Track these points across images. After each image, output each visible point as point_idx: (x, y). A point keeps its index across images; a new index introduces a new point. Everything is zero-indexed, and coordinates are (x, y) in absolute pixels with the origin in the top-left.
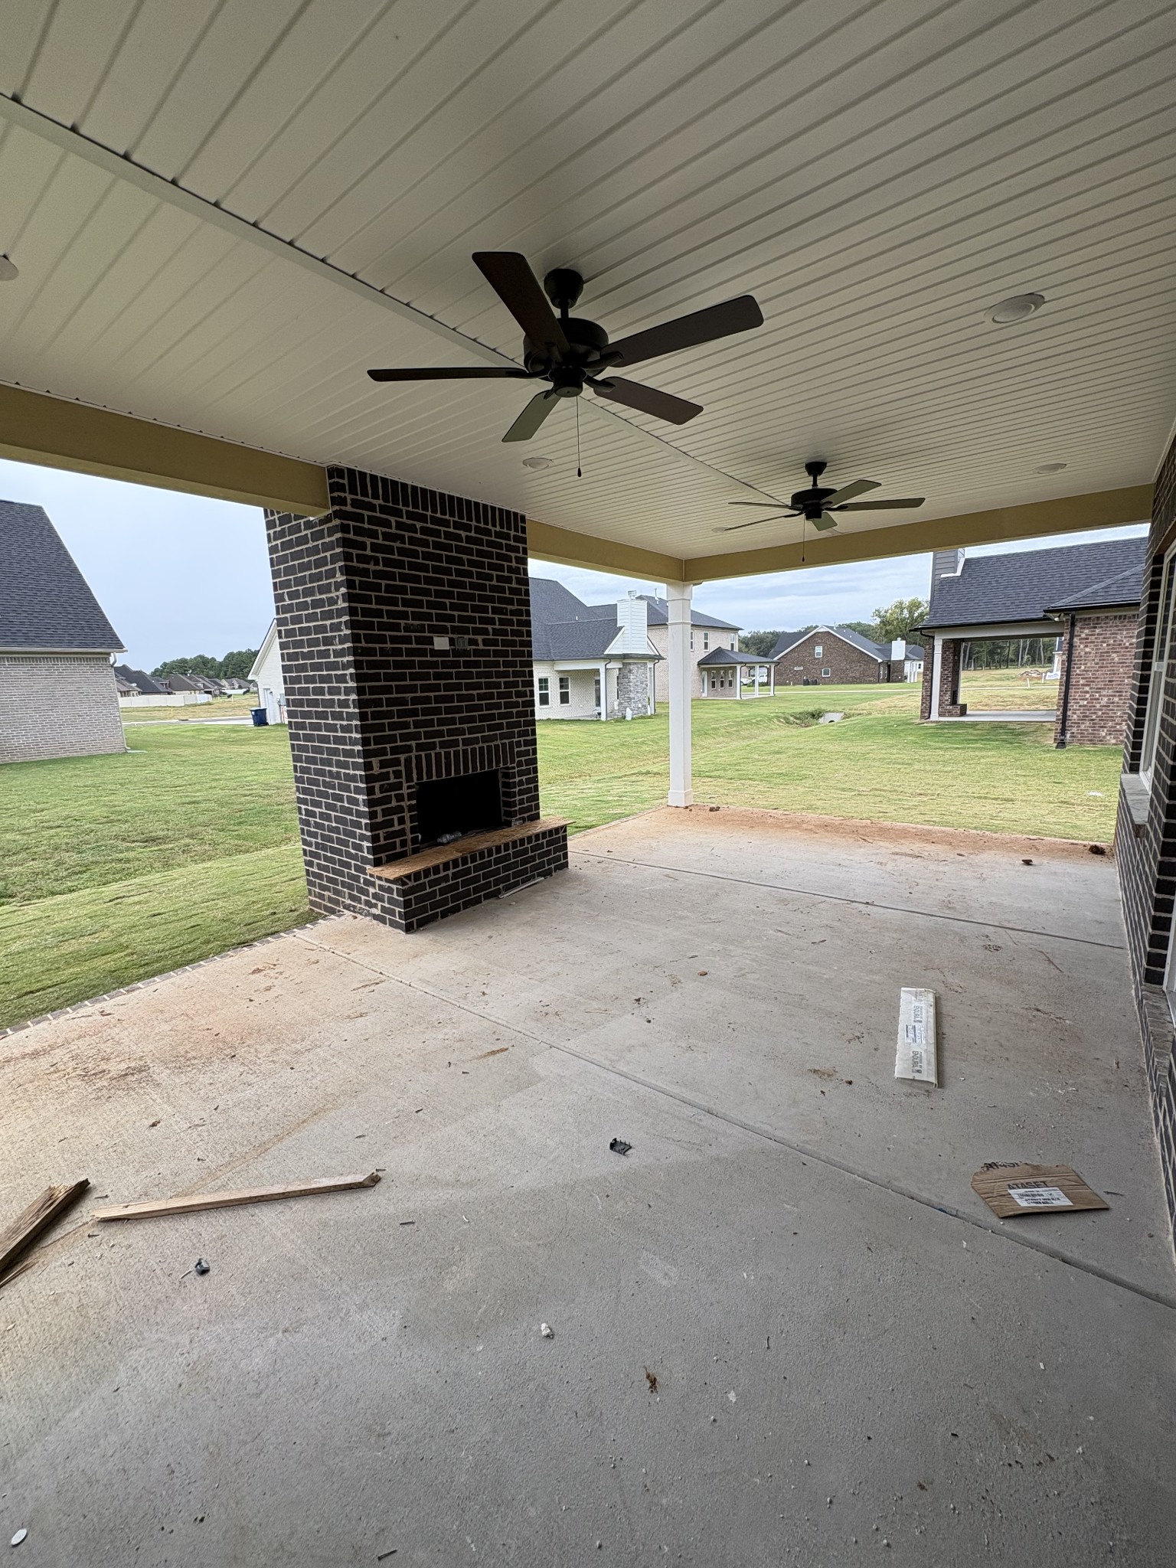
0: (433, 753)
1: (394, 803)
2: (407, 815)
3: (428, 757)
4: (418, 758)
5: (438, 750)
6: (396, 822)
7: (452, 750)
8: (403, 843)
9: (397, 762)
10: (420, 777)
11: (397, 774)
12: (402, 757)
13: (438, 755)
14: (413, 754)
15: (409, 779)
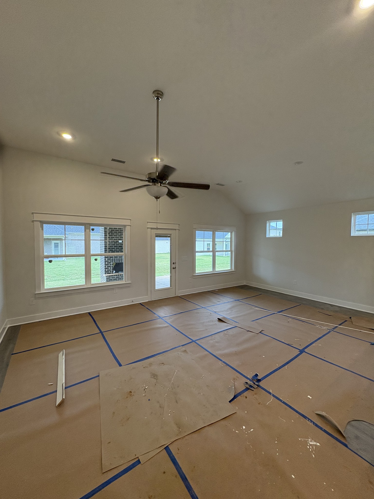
0: (117, 258)
1: (109, 265)
2: (111, 267)
3: (116, 259)
4: (114, 259)
5: (118, 258)
6: (109, 268)
7: (121, 258)
8: (110, 272)
9: (110, 259)
10: (116, 261)
11: (110, 261)
12: (111, 258)
13: (118, 259)
14: (113, 258)
15: (112, 262)
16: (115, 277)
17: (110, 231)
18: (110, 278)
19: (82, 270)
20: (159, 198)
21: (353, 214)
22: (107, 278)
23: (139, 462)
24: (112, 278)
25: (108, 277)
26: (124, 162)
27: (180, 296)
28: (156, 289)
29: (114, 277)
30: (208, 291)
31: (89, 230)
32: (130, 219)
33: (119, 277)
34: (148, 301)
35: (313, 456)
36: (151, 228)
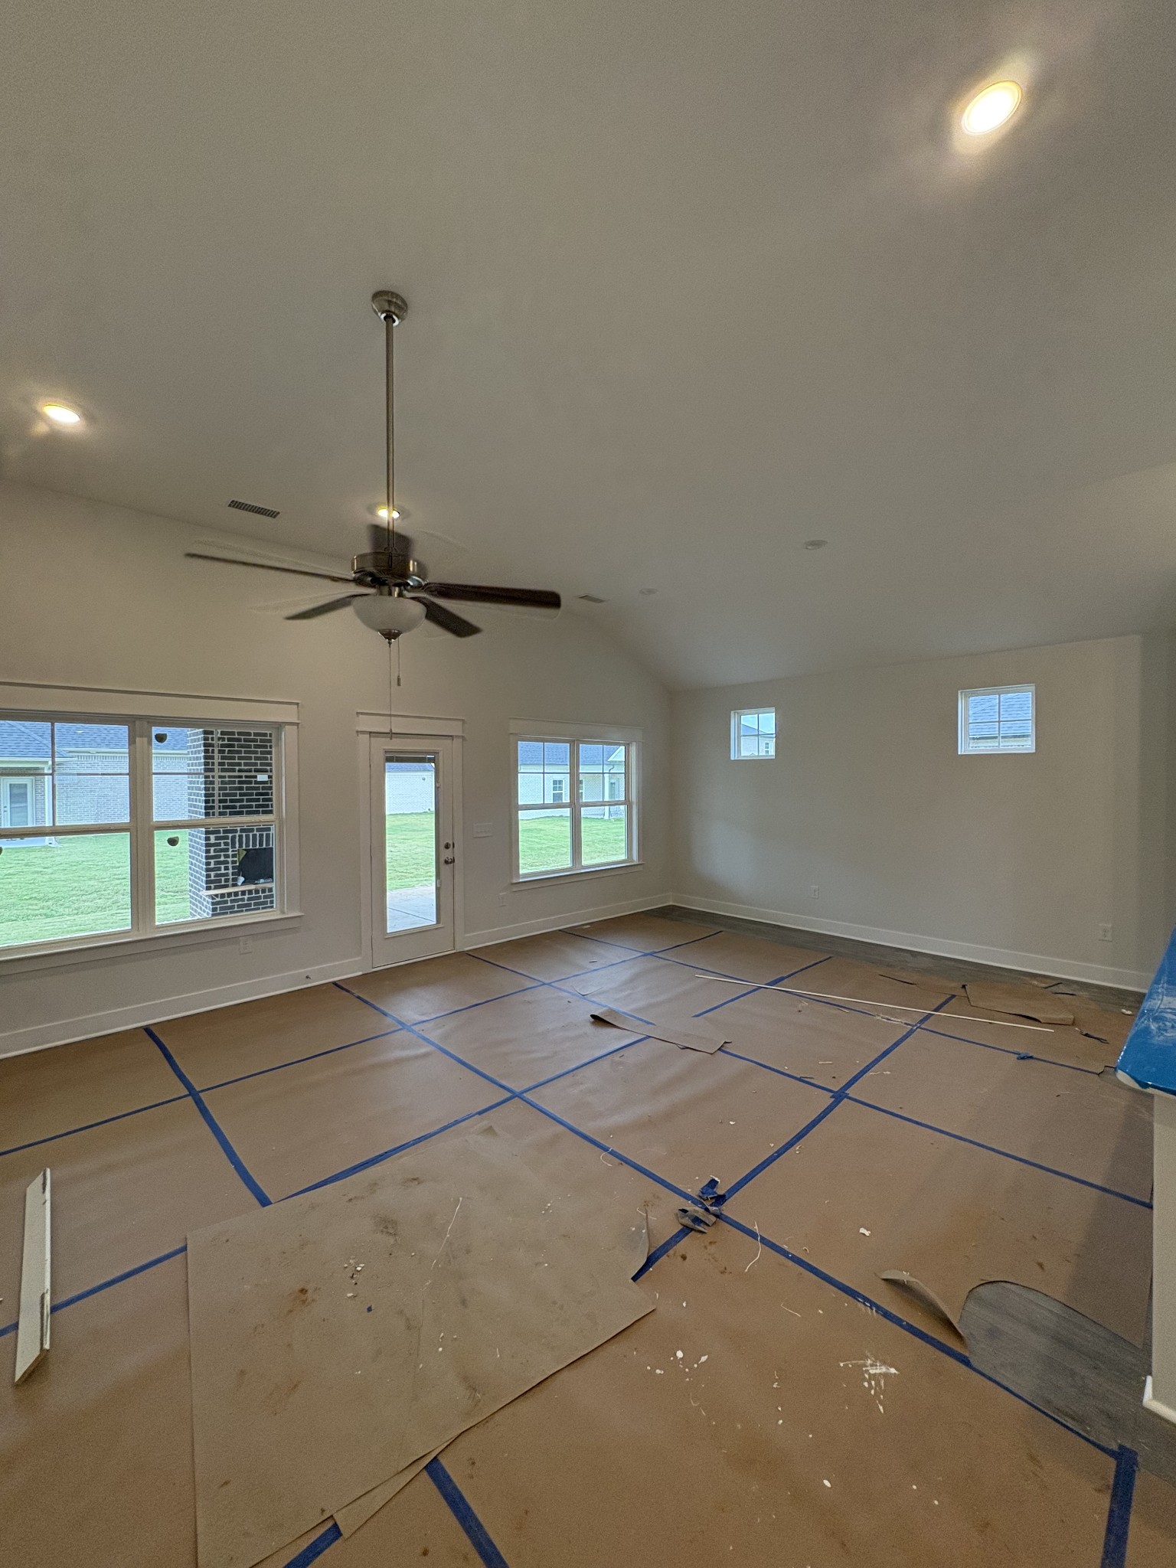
0: (251, 834)
1: (222, 859)
2: (230, 866)
3: (247, 837)
4: (241, 837)
5: (255, 832)
6: (223, 869)
7: (265, 833)
8: (227, 880)
9: (227, 838)
10: (247, 844)
11: (226, 844)
12: (230, 835)
13: (254, 836)
14: (237, 835)
15: (233, 846)
16: (243, 900)
17: (226, 742)
18: (226, 902)
19: (119, 879)
20: (396, 636)
21: (961, 693)
22: (213, 904)
23: (335, 1532)
24: (232, 901)
25: (218, 899)
26: (273, 514)
27: (470, 950)
28: (388, 932)
29: (240, 897)
30: (560, 930)
31: (145, 739)
32: (297, 704)
33: (260, 897)
34: (360, 973)
35: (881, 1408)
36: (370, 733)
